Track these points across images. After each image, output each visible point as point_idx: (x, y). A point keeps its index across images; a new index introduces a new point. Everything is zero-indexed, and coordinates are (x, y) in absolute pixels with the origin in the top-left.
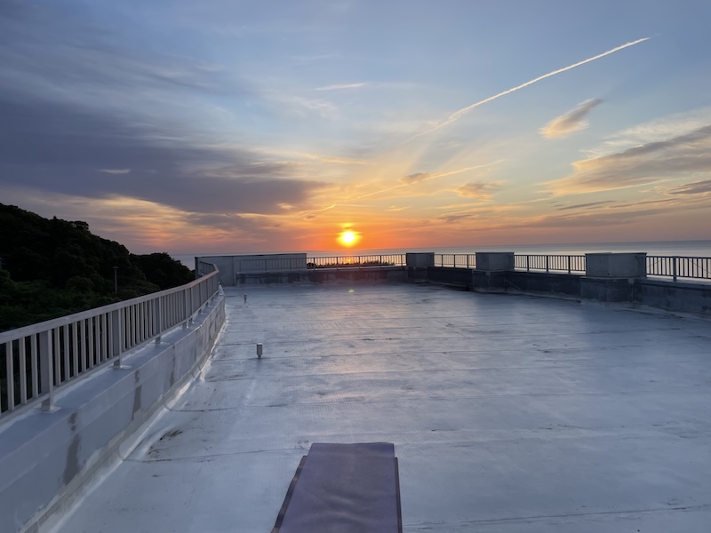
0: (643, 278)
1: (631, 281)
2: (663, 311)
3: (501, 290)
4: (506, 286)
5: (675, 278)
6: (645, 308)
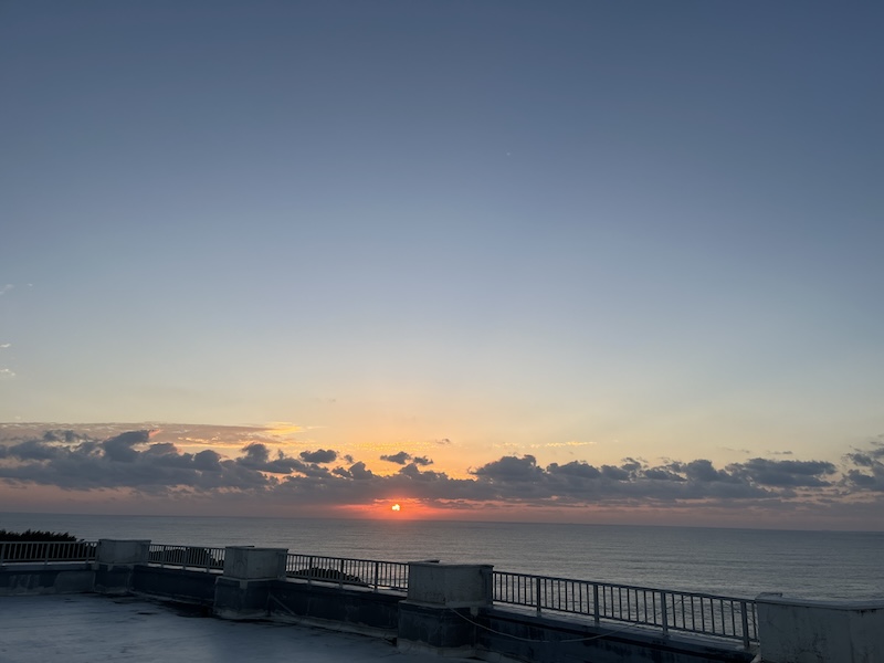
0: (490, 606)
5: (538, 610)
6: (496, 659)
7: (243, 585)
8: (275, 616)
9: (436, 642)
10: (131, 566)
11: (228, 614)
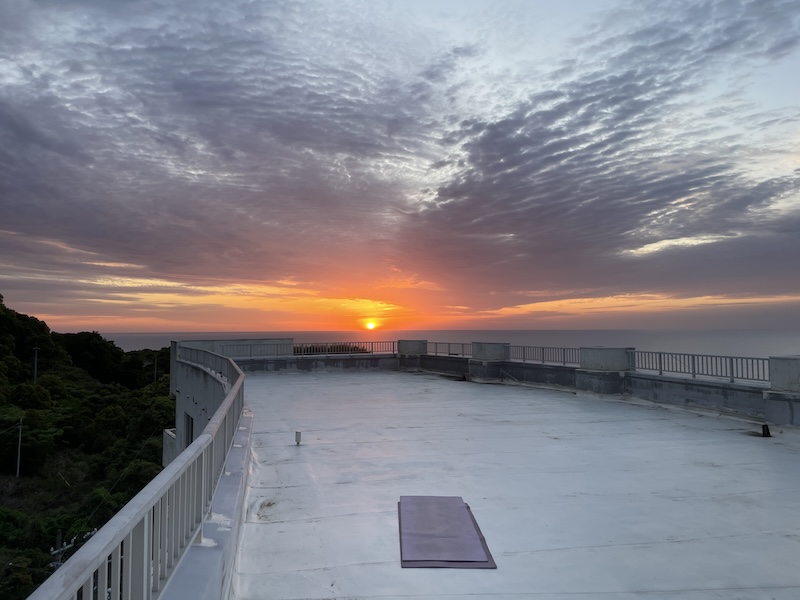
0: (632, 372)
1: (622, 374)
2: (651, 403)
3: (497, 381)
4: (502, 377)
5: (661, 374)
6: (635, 400)
7: (485, 363)
8: (505, 382)
9: (598, 391)
10: (418, 355)
11: (477, 380)
